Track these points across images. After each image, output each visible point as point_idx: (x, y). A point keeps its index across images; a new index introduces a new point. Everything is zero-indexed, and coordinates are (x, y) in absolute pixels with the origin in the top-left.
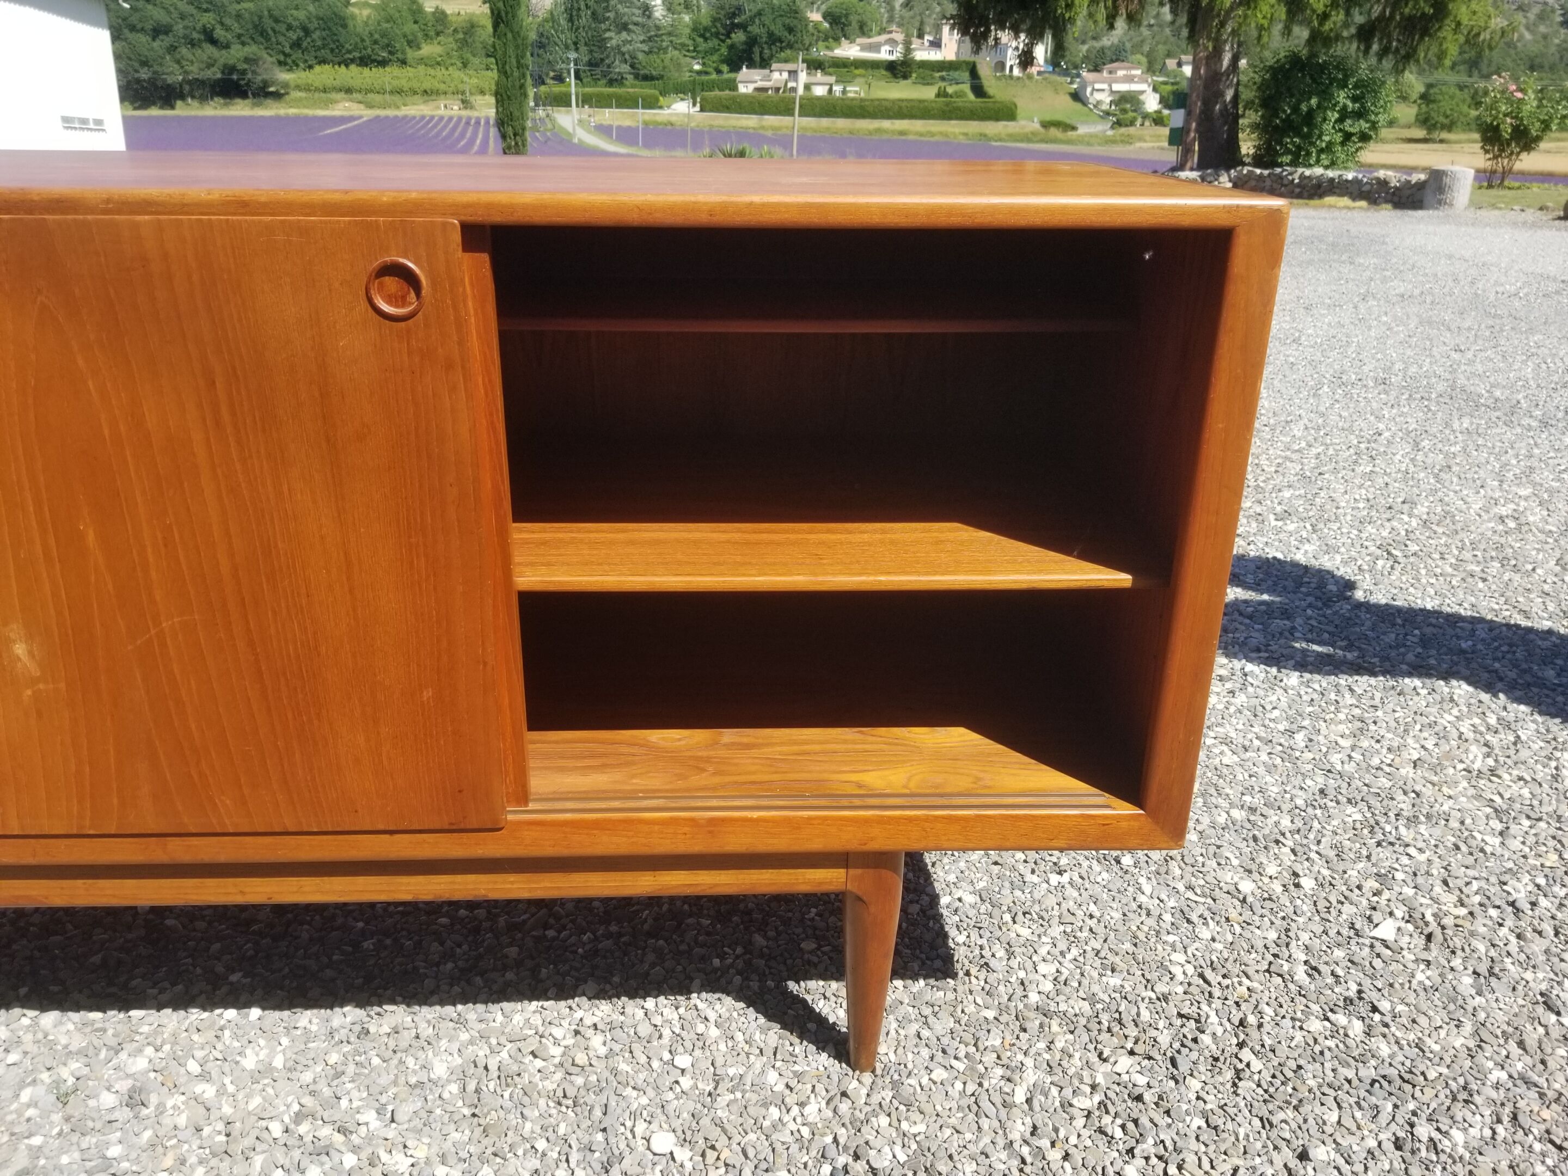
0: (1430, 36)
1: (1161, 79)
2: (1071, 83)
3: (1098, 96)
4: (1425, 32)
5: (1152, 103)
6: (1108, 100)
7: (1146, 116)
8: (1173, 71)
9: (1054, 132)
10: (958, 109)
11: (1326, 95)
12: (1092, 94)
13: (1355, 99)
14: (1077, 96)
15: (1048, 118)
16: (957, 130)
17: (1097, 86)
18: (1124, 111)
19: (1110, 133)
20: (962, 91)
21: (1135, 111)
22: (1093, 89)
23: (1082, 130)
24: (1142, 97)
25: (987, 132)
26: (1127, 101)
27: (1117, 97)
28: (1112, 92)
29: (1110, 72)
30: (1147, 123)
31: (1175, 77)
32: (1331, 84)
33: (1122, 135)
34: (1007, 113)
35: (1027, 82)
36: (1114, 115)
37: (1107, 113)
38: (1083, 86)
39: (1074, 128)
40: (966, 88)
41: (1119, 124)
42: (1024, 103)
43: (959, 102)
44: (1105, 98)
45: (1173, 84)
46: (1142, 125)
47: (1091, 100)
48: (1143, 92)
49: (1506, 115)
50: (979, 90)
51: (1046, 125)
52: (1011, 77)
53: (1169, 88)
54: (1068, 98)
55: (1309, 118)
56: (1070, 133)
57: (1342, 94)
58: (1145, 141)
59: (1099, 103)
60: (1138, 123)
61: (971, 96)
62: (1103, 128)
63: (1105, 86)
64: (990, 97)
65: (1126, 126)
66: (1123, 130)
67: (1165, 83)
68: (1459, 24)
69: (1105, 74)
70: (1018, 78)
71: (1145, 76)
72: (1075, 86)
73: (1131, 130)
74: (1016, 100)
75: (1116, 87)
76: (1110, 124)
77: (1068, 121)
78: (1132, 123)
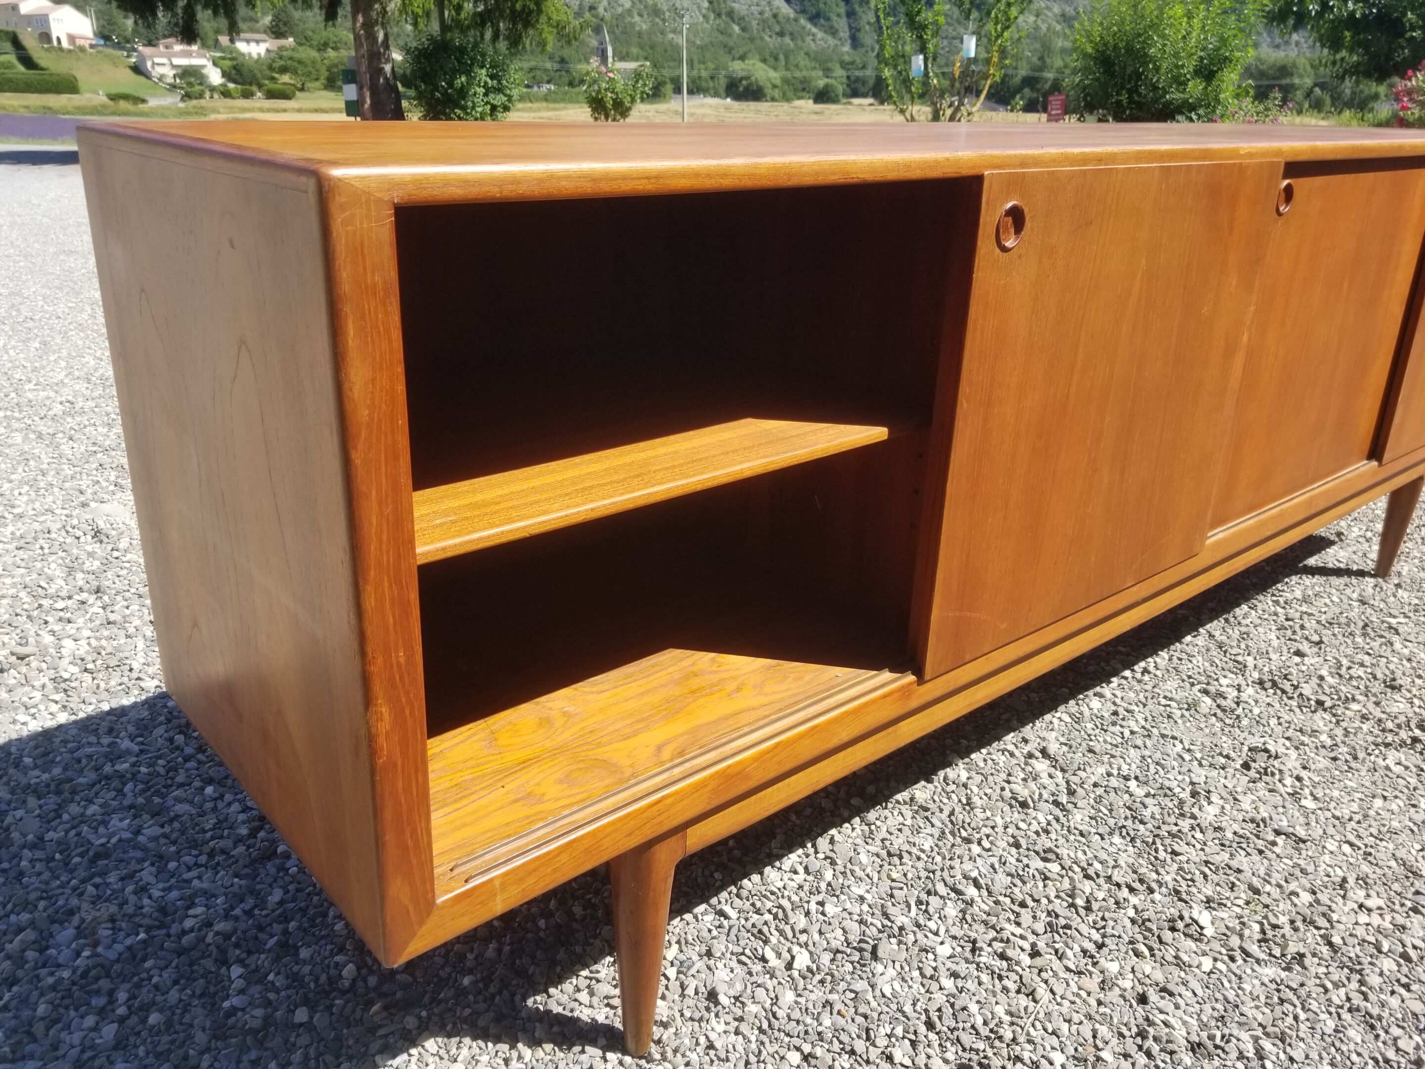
0: (533, 26)
1: (218, 54)
2: (128, 56)
3: (160, 70)
4: (527, 24)
5: (215, 77)
6: (172, 73)
7: (213, 89)
8: (228, 47)
9: (123, 105)
10: (10, 81)
11: (468, 72)
12: (153, 67)
13: (492, 77)
14: (138, 70)
15: (114, 91)
16: (15, 103)
17: (157, 60)
18: (190, 84)
19: (182, 105)
20: (9, 62)
21: (201, 84)
22: (154, 64)
23: (153, 103)
24: (205, 71)
25: (51, 105)
26: (190, 74)
27: (180, 71)
28: (174, 67)
29: (167, 47)
30: (216, 96)
31: (231, 52)
32: (473, 64)
33: (194, 107)
34: (69, 86)
35: (80, 54)
36: (182, 88)
37: (173, 87)
38: (142, 59)
39: (144, 101)
40: (12, 58)
41: (187, 96)
42: (82, 75)
43: (9, 74)
44: (170, 73)
45: (232, 59)
46: (212, 97)
47: (154, 74)
48: (204, 67)
49: (606, 90)
50: (28, 61)
51: (114, 97)
52: (61, 49)
53: (228, 63)
54: (129, 71)
55: (463, 93)
56: (141, 106)
57: (484, 71)
58: (219, 112)
59: (161, 78)
60: (207, 95)
61: (21, 68)
62: (172, 100)
63: (164, 60)
64: (42, 69)
65: (196, 98)
66: (194, 102)
67: (223, 58)
68: (550, 19)
69: (162, 48)
70: (70, 51)
71: (202, 51)
72: (134, 60)
73: (202, 102)
74: (74, 72)
75: (177, 61)
76: (179, 98)
77: (136, 94)
78: (201, 96)
